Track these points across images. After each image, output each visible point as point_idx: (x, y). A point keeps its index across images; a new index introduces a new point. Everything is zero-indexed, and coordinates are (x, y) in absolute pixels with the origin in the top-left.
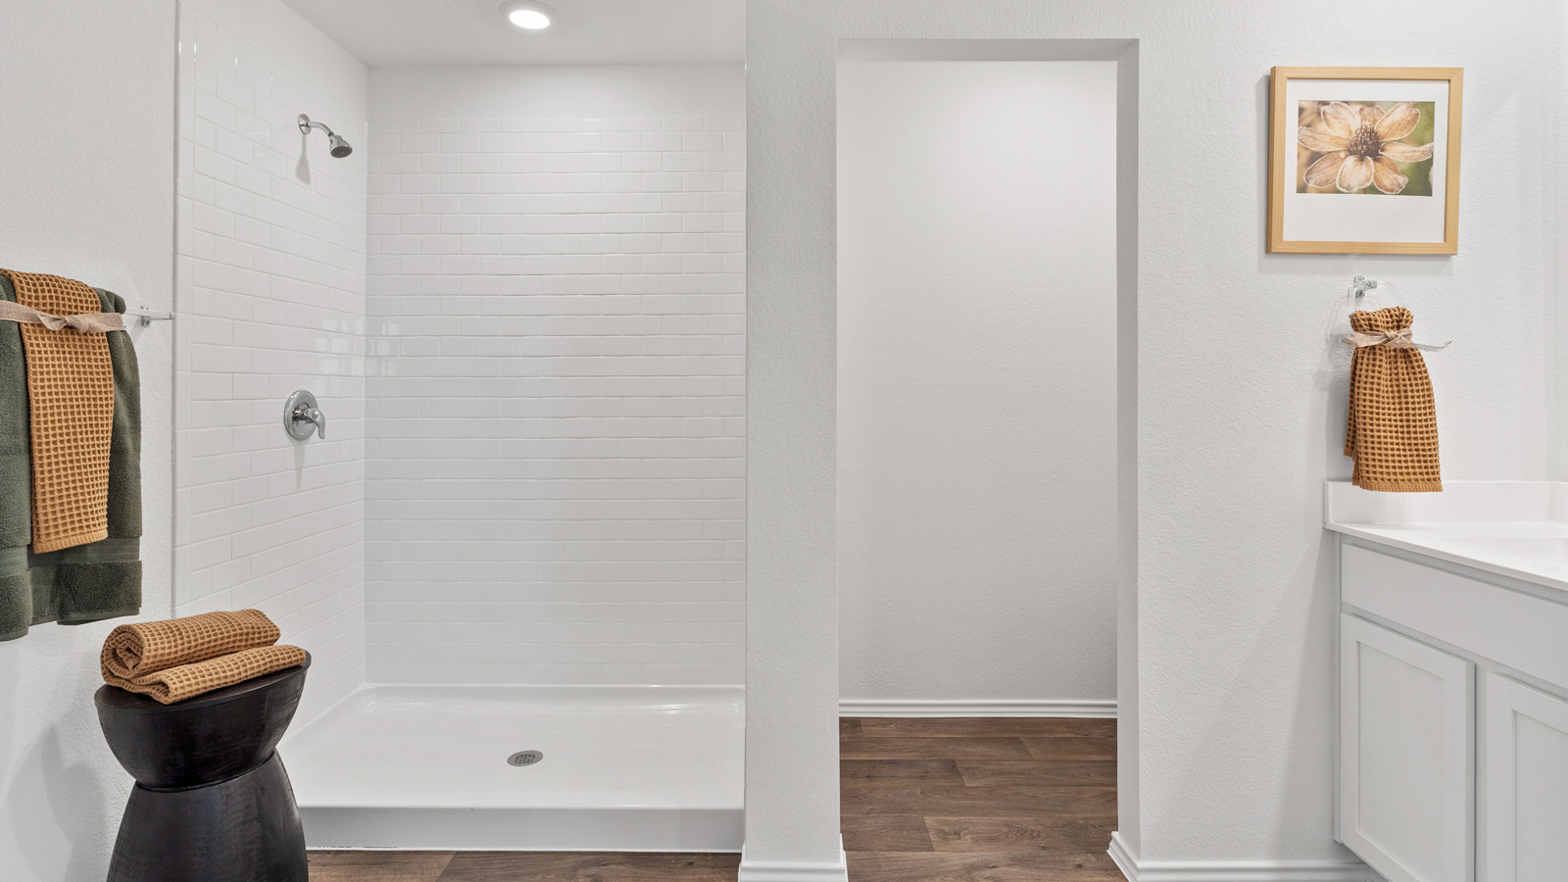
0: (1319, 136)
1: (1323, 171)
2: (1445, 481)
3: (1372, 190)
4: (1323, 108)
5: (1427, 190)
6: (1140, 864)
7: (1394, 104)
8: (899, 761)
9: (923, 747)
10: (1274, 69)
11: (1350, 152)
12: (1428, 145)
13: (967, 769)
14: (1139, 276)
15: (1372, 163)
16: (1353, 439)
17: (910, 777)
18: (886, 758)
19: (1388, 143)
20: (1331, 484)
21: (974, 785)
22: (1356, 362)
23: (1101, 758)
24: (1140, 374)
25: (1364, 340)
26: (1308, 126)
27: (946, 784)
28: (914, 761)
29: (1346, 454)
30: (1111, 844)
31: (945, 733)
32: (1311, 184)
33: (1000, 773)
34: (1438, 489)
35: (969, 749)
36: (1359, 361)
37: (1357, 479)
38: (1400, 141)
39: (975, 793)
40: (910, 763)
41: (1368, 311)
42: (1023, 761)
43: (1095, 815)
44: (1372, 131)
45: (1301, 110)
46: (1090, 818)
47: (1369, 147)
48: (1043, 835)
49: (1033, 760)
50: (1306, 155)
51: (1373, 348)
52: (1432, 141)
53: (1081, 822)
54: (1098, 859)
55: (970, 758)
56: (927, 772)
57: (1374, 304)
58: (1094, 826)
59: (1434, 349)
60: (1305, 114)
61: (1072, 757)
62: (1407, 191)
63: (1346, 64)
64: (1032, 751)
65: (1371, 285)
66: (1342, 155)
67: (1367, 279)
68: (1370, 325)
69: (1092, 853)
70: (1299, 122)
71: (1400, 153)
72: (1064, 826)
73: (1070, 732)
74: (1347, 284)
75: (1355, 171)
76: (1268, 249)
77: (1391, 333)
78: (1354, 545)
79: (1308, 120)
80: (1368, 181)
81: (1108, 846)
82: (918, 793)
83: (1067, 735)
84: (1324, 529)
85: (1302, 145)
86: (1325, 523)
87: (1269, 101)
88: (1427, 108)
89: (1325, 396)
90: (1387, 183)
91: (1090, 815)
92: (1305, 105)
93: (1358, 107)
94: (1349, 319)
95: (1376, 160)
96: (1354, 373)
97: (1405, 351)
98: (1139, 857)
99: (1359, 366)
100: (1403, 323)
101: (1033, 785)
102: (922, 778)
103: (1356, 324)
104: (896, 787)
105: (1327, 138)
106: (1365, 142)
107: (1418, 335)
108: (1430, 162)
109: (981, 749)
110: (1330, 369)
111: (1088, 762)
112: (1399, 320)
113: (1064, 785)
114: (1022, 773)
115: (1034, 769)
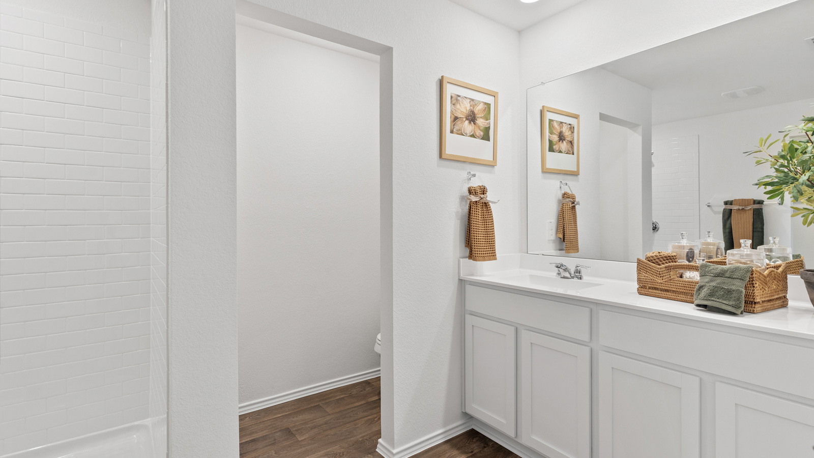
0: (457, 110)
1: (458, 124)
2: (498, 256)
3: (473, 136)
4: (458, 98)
5: (489, 140)
6: (395, 451)
7: (480, 102)
8: (257, 438)
9: (269, 426)
10: (442, 77)
11: (467, 119)
12: (489, 121)
13: (297, 430)
14: (393, 164)
15: (473, 125)
16: (469, 240)
17: (266, 446)
18: (248, 439)
19: (478, 117)
20: (461, 259)
21: (303, 438)
22: (470, 207)
23: (360, 403)
24: (393, 212)
25: (474, 199)
26: (454, 105)
27: (288, 443)
28: (266, 436)
29: (466, 246)
30: (378, 446)
31: (279, 413)
32: (454, 130)
33: (315, 427)
34: (496, 259)
35: (295, 419)
36: (472, 207)
37: (471, 256)
38: (481, 117)
39: (305, 443)
40: (264, 438)
41: (475, 186)
42: (325, 416)
43: (366, 433)
44: (473, 112)
45: (452, 97)
46: (364, 436)
47: (472, 118)
48: (345, 453)
49: (329, 415)
50: (453, 117)
51: (476, 202)
52: (490, 119)
53: (361, 439)
54: (373, 456)
55: (297, 424)
56: (275, 440)
57: (475, 183)
58: (367, 440)
59: (494, 203)
60: (453, 99)
61: (348, 407)
62: (483, 139)
63: (457, 79)
64: (328, 410)
65: (474, 175)
66: (464, 119)
67: (472, 173)
68: (475, 192)
69: (370, 454)
70: (451, 102)
71: (481, 122)
72: (353, 445)
73: (342, 394)
74: (464, 175)
75: (467, 127)
76: (440, 156)
77: (482, 196)
78: (470, 284)
79: (453, 102)
80: (472, 132)
81: (376, 447)
82: (274, 454)
83: (342, 396)
84: (459, 279)
85: (452, 112)
86: (459, 277)
87: (441, 90)
88: (488, 105)
89: (459, 222)
90: (477, 134)
91: (363, 434)
92: (453, 95)
93: (469, 100)
94: (467, 189)
95: (474, 124)
96: (470, 212)
97: (485, 203)
98: (394, 448)
99: (472, 209)
100: (485, 192)
101: (333, 428)
102: (273, 444)
103: (470, 191)
104: (259, 455)
105: (459, 111)
106: (471, 116)
107: (490, 197)
108: (489, 127)
109: (301, 417)
110: (460, 211)
111: (355, 407)
112: (484, 191)
113: (348, 423)
114: (326, 423)
115: (331, 419)
